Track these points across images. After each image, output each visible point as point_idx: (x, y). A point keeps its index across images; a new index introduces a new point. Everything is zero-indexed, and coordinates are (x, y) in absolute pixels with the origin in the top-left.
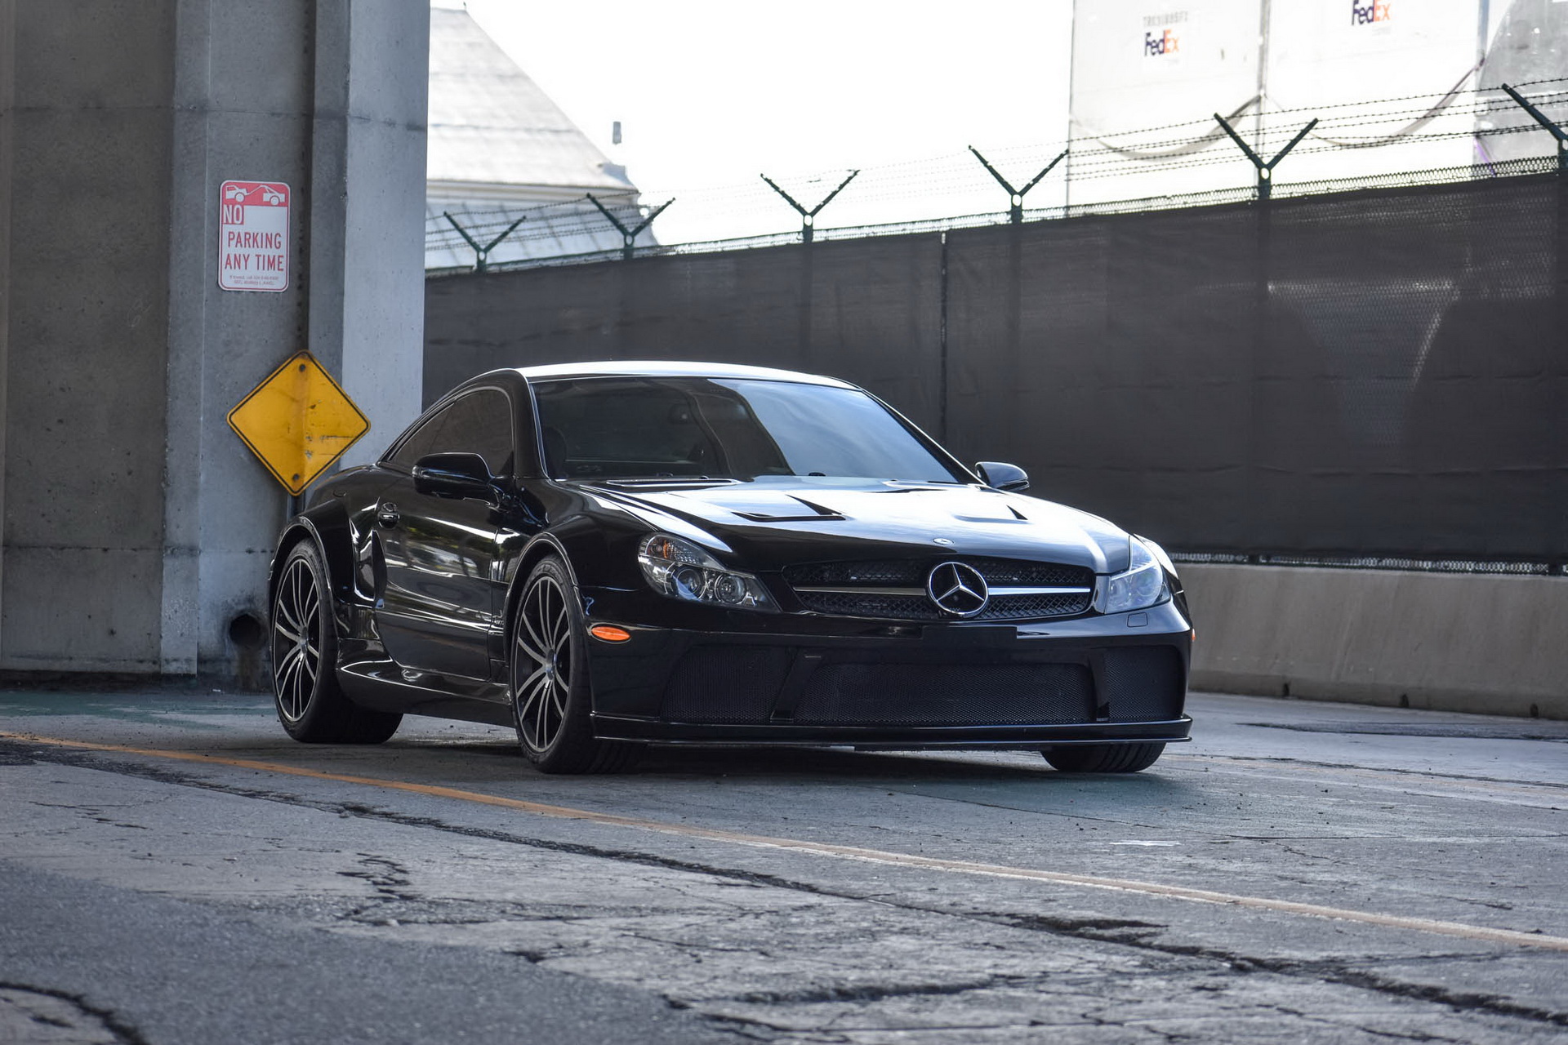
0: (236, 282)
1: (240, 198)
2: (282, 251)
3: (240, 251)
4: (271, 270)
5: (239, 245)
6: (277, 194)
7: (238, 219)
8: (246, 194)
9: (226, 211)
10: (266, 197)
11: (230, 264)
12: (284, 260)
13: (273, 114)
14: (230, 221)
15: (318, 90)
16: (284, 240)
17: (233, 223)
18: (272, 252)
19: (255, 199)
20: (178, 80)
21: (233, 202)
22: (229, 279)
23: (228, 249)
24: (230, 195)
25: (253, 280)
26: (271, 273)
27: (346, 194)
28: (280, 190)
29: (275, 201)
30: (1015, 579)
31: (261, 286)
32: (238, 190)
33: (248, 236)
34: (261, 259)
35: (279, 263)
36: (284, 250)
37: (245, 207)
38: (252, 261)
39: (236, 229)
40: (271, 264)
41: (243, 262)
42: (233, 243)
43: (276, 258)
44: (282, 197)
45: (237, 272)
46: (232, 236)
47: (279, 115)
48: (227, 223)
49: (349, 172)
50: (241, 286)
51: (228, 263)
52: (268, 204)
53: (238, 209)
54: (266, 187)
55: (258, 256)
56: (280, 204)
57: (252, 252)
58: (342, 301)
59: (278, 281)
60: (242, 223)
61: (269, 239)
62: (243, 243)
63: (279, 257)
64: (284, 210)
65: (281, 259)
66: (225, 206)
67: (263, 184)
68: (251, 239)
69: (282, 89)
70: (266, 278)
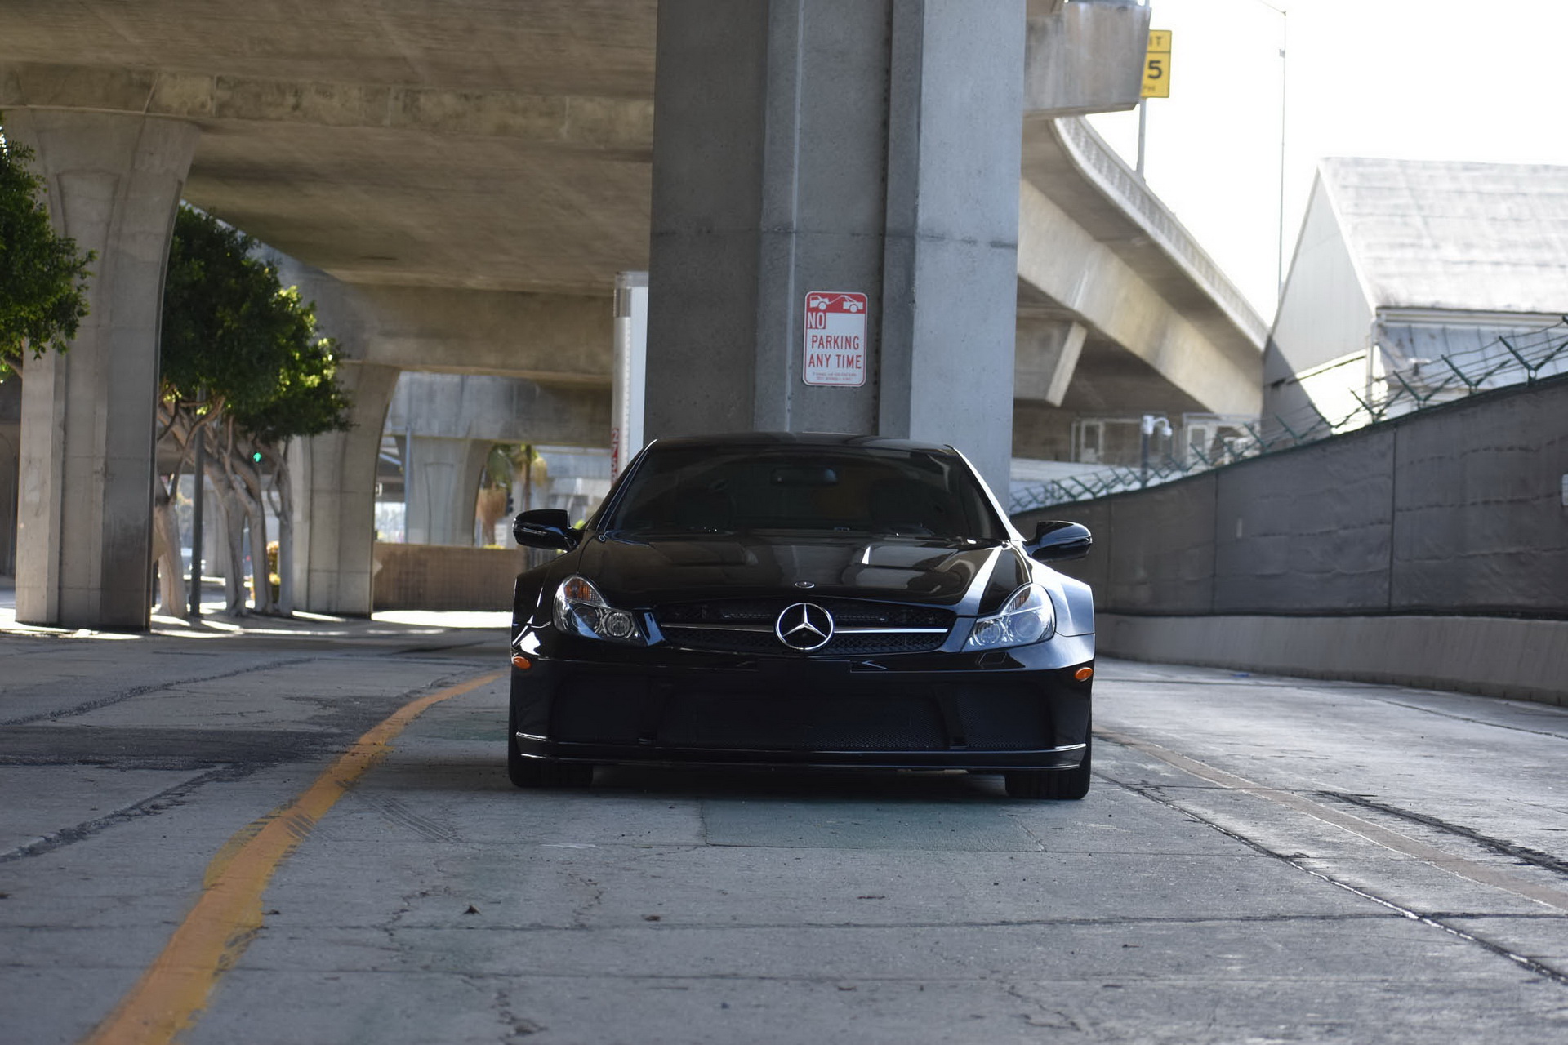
0: (819, 378)
1: (823, 307)
2: (860, 351)
3: (822, 351)
4: (850, 369)
5: (821, 346)
6: (856, 302)
7: (821, 324)
8: (828, 303)
9: (810, 318)
10: (846, 305)
11: (813, 363)
12: (861, 360)
13: (853, 235)
14: (814, 326)
15: (889, 213)
16: (862, 342)
17: (816, 328)
18: (851, 352)
19: (836, 307)
20: (765, 207)
21: (817, 310)
22: (811, 376)
23: (811, 350)
24: (813, 304)
25: (834, 376)
26: (850, 370)
27: (914, 302)
28: (859, 299)
29: (854, 309)
30: (882, 619)
31: (841, 381)
32: (821, 300)
33: (829, 339)
34: (841, 358)
35: (858, 361)
36: (861, 351)
37: (828, 314)
38: (833, 360)
39: (819, 333)
40: (850, 362)
41: (824, 360)
42: (816, 345)
43: (855, 359)
44: (860, 305)
45: (819, 370)
46: (815, 339)
47: (858, 235)
48: (811, 327)
49: (917, 283)
50: (823, 381)
51: (812, 362)
52: (848, 311)
53: (821, 317)
54: (846, 297)
55: (838, 356)
56: (859, 311)
57: (833, 352)
58: (909, 394)
59: (856, 377)
60: (824, 328)
61: (848, 342)
62: (825, 344)
63: (858, 356)
64: (862, 316)
65: (859, 359)
66: (809, 314)
67: (844, 294)
68: (833, 341)
69: (861, 213)
70: (845, 375)
